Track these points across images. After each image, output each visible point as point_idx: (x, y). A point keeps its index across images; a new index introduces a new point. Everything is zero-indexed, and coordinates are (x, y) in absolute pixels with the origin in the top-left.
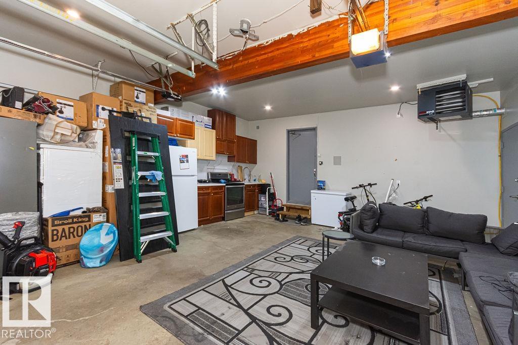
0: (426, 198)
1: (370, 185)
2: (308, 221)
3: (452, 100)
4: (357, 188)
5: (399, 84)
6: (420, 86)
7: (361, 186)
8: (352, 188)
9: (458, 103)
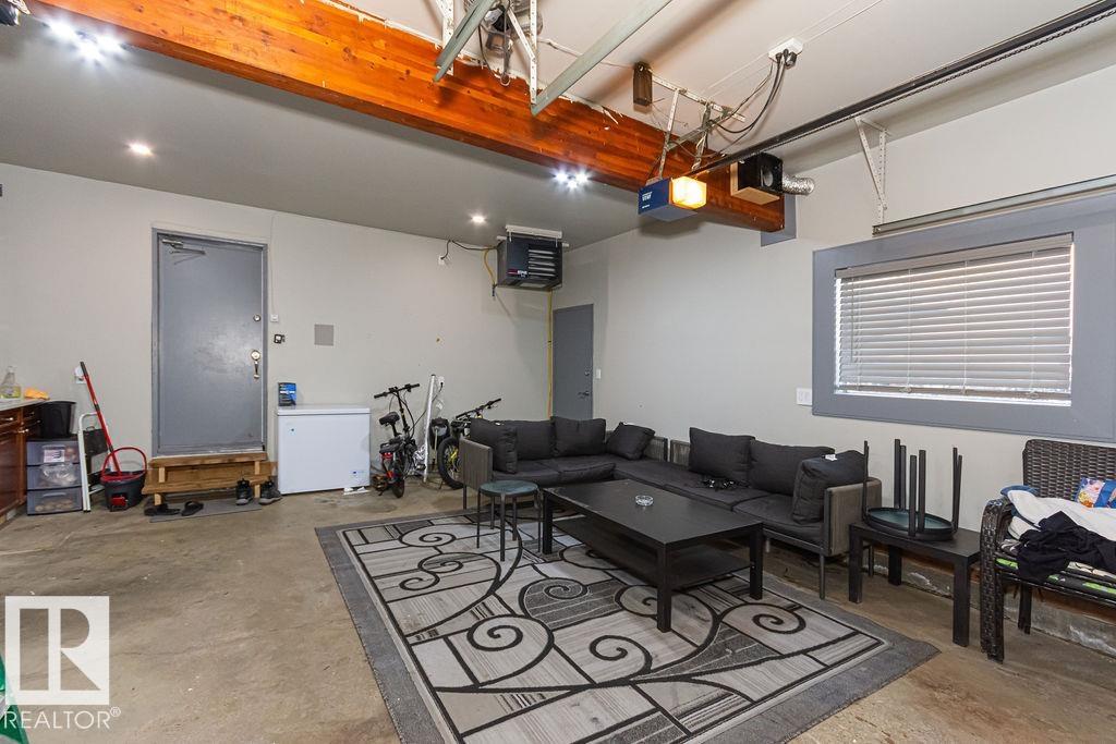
0: (490, 404)
1: (408, 388)
2: (270, 487)
3: (541, 262)
4: (385, 394)
5: (484, 213)
6: (511, 228)
7: (392, 391)
8: (376, 397)
9: (548, 269)
